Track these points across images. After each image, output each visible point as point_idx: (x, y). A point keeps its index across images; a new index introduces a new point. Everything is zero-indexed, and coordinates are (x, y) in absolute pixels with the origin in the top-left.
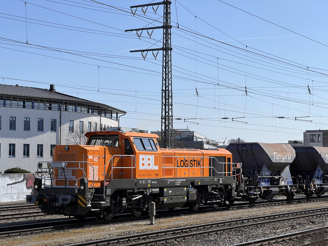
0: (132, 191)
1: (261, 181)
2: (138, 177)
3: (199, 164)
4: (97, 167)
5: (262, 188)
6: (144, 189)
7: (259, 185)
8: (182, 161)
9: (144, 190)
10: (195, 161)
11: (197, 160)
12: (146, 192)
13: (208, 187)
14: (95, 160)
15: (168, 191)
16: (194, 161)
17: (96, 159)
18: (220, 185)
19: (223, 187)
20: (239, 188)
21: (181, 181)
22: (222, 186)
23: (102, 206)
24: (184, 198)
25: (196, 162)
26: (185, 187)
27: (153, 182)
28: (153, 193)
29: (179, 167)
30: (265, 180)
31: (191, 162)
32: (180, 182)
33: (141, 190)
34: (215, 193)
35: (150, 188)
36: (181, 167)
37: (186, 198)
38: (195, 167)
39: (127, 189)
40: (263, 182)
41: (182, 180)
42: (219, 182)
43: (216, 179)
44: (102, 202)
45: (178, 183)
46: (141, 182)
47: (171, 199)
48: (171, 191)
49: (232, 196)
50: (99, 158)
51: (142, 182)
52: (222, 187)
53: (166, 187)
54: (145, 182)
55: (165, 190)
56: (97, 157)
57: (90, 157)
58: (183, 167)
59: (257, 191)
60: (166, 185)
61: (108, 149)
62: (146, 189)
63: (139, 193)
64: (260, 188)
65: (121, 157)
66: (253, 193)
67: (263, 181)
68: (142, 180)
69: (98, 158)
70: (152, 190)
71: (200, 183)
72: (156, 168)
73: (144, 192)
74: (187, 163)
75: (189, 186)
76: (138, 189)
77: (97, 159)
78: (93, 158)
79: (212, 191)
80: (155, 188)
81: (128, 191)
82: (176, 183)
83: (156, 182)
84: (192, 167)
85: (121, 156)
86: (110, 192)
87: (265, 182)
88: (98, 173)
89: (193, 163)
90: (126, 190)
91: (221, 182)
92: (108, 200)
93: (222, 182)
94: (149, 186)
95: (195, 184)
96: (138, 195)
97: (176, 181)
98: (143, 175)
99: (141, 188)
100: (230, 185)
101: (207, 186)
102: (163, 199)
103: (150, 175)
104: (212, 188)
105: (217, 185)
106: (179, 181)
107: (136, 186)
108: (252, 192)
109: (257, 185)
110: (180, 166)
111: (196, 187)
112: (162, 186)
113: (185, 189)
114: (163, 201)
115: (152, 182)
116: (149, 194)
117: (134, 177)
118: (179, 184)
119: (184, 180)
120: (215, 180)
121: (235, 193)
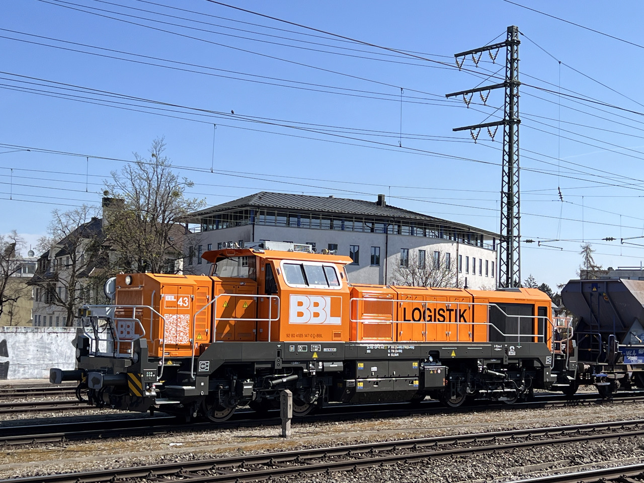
0: (269, 366)
1: (628, 353)
2: (283, 338)
3: (461, 316)
4: (188, 317)
5: (629, 368)
6: (302, 362)
7: (623, 360)
8: (417, 311)
9: (304, 366)
10: (453, 310)
11: (456, 310)
12: (308, 368)
13: (478, 362)
14: (180, 303)
15: (367, 369)
16: (450, 310)
17: (184, 302)
18: (510, 359)
19: (519, 363)
20: (565, 365)
21: (404, 350)
22: (517, 361)
23: (186, 395)
24: (412, 383)
25: (453, 313)
26: (415, 360)
27: (325, 350)
28: (325, 370)
29: (410, 321)
30: (637, 352)
31: (441, 312)
32: (401, 351)
33: (296, 364)
34: (497, 374)
35: (318, 361)
36: (414, 320)
37: (416, 383)
38: (450, 321)
39: (255, 362)
40: (631, 356)
41: (406, 347)
42: (507, 353)
43: (499, 347)
44: (185, 388)
45: (394, 353)
46: (292, 349)
47: (377, 384)
48: (376, 368)
49: (545, 381)
50: (192, 299)
51: (296, 348)
52: (516, 363)
53: (361, 360)
54: (304, 348)
55: (361, 365)
56: (188, 297)
57: (169, 298)
58: (419, 320)
59: (616, 372)
60: (361, 355)
61: (220, 283)
62: (307, 362)
63: (289, 371)
64: (625, 367)
65: (256, 299)
66: (604, 377)
67: (632, 353)
68: (296, 345)
69: (190, 299)
70: (323, 366)
71: (456, 354)
72: (337, 321)
73: (302, 369)
74: (430, 314)
75: (428, 359)
76: (284, 362)
77: (186, 301)
78: (175, 300)
79: (489, 371)
80: (333, 361)
81: (256, 366)
82: (390, 353)
83: (335, 350)
84: (444, 321)
85: (257, 297)
86: (207, 368)
87: (638, 355)
88: (188, 328)
89: (446, 314)
90: (253, 363)
91: (512, 353)
92: (202, 384)
93: (514, 354)
94: (314, 356)
95: (442, 355)
96: (285, 375)
97: (390, 349)
98: (301, 336)
99: (294, 361)
100: (538, 360)
101: (476, 360)
102: (354, 384)
103: (319, 336)
104: (488, 365)
105: (502, 359)
106: (398, 349)
107: (278, 356)
108: (601, 374)
109: (616, 361)
110: (411, 319)
111: (445, 362)
112: (350, 356)
113: (415, 364)
114: (355, 387)
115: (322, 349)
116: (314, 374)
117: (276, 337)
118: (398, 355)
119: (410, 347)
120: (496, 349)
121: (552, 375)
